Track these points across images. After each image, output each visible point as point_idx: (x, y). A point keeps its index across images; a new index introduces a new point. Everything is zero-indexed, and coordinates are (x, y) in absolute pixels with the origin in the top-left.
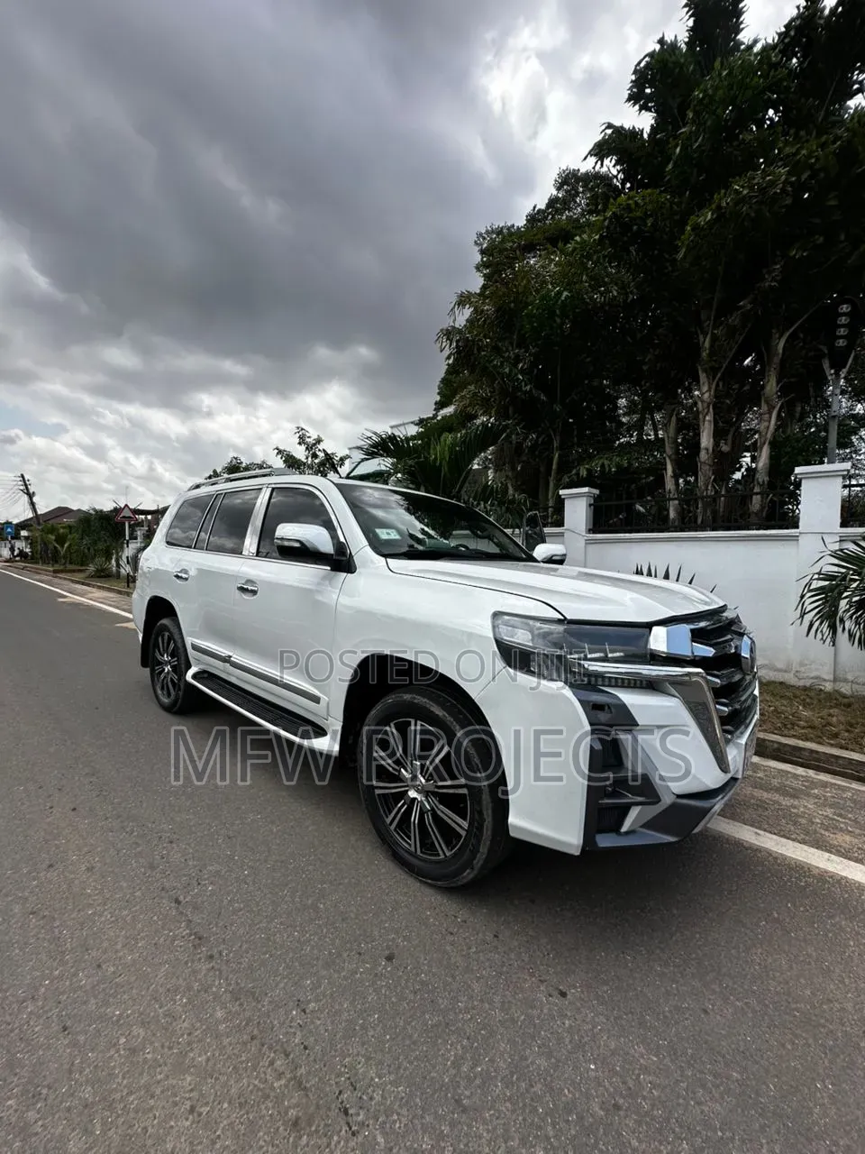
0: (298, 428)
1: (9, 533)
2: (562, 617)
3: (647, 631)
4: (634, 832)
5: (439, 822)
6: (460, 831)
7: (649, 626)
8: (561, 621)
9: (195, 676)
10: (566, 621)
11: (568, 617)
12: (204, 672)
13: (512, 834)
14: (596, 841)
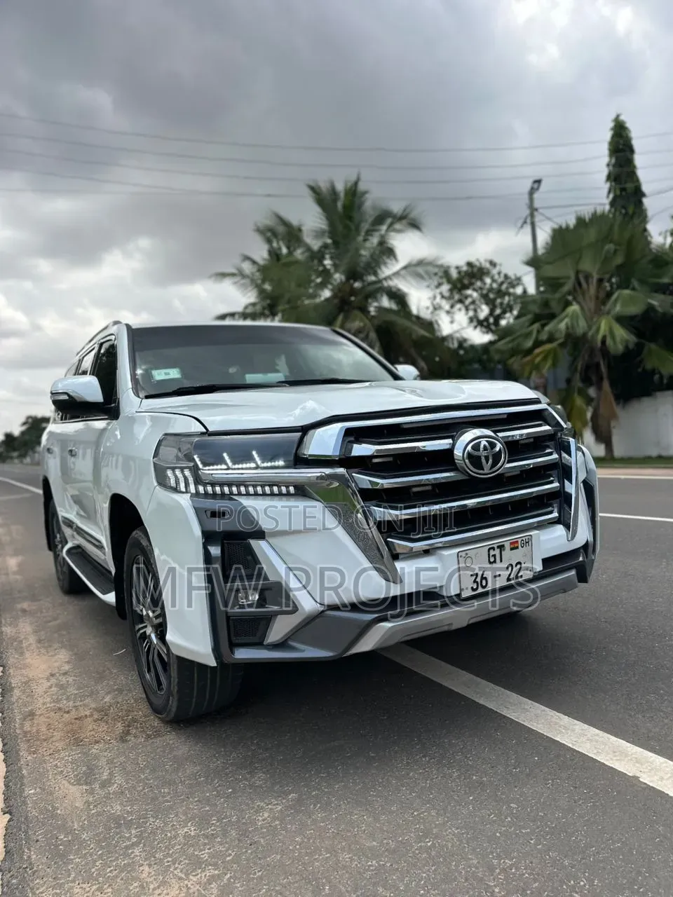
2: (205, 430)
3: (299, 434)
4: (282, 645)
5: (159, 655)
6: (166, 659)
7: (305, 430)
8: (202, 434)
9: (69, 552)
10: (208, 433)
11: (210, 430)
12: (78, 547)
13: (175, 651)
14: (233, 653)
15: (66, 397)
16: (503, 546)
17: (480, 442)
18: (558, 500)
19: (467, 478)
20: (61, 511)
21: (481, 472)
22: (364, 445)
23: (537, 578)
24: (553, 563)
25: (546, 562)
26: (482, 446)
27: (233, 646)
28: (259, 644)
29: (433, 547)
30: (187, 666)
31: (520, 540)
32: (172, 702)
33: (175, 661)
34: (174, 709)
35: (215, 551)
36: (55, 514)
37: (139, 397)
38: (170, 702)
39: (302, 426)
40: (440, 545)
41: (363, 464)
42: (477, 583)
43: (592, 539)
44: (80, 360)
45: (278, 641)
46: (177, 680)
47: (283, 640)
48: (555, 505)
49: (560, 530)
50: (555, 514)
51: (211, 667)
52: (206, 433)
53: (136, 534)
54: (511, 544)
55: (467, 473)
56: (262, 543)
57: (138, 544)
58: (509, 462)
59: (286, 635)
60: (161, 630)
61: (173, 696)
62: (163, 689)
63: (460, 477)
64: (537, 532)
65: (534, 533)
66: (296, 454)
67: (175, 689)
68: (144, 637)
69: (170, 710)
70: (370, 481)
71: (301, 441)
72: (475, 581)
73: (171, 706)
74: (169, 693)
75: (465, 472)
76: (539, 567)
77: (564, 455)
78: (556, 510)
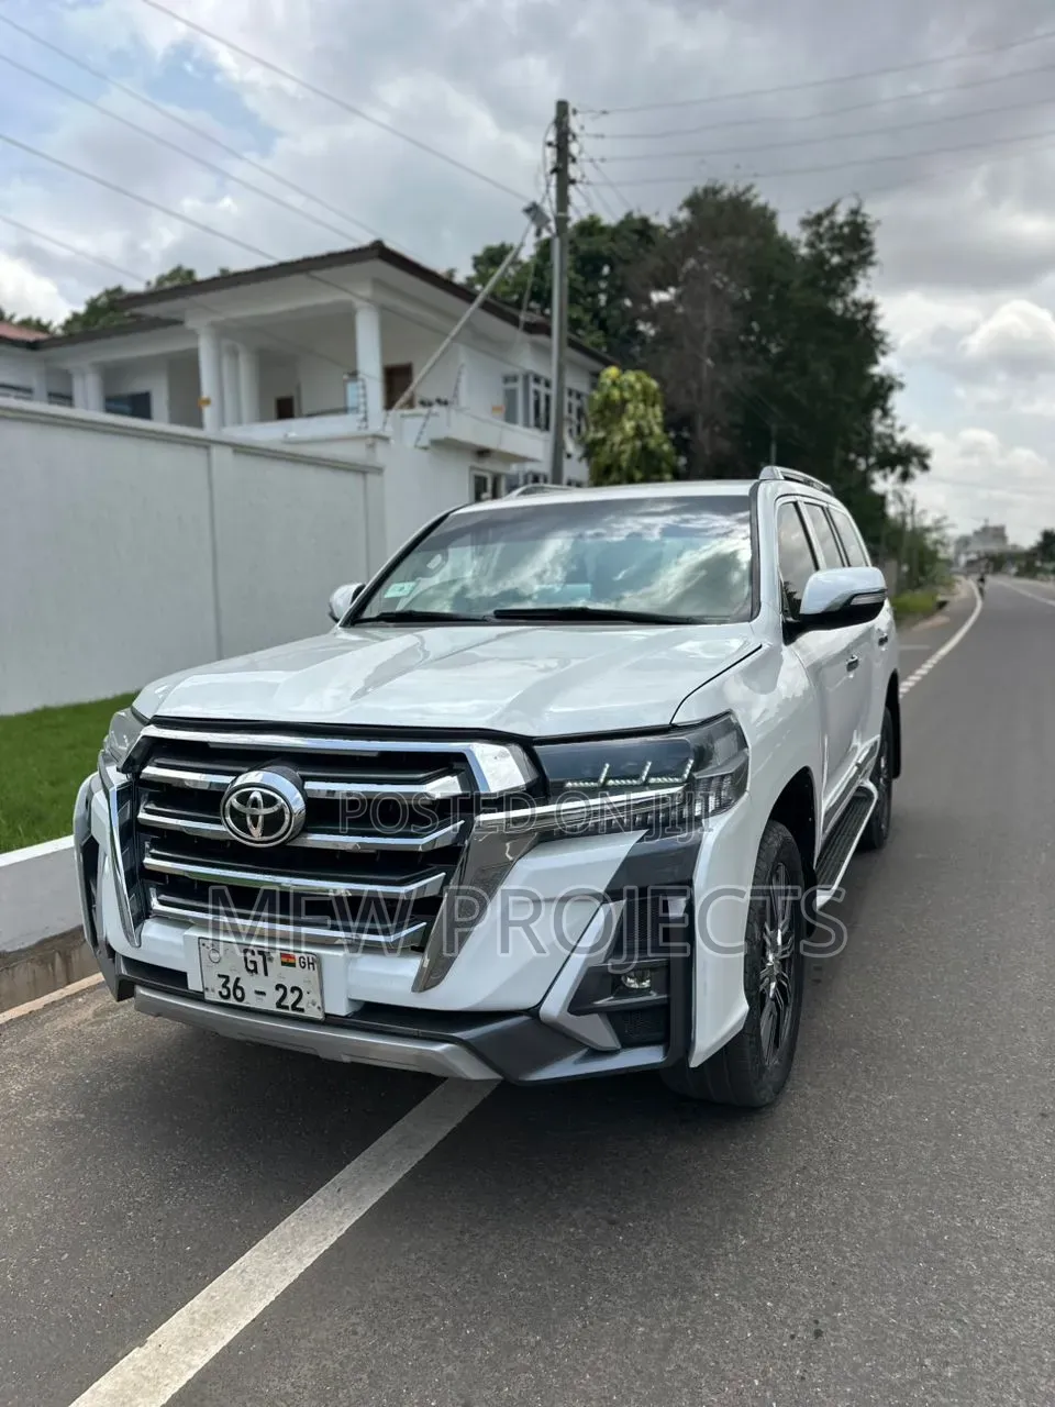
16: (269, 954)
21: (248, 836)
31: (297, 956)
42: (228, 990)
54: (282, 956)
65: (327, 952)
72: (224, 986)
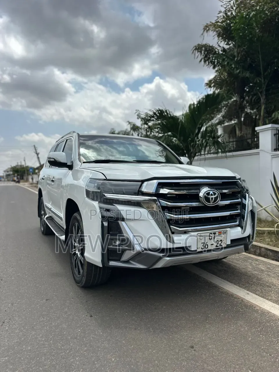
0: (136, 110)
1: (31, 172)
2: (105, 178)
3: (140, 183)
4: (127, 262)
5: (80, 261)
6: (83, 263)
7: (143, 181)
8: (105, 180)
9: (47, 218)
10: (106, 180)
11: (107, 178)
12: (51, 217)
13: (87, 260)
14: (109, 263)
15: (53, 160)
16: (215, 233)
17: (210, 192)
18: (239, 217)
19: (203, 205)
20: (45, 202)
21: (209, 204)
22: (165, 189)
23: (228, 247)
24: (235, 242)
25: (232, 241)
26: (210, 193)
27: (109, 260)
28: (118, 260)
29: (188, 231)
30: (91, 266)
31: (222, 231)
32: (84, 279)
33: (87, 263)
34: (84, 282)
35: (106, 224)
36: (42, 203)
37: (81, 162)
38: (83, 279)
39: (142, 180)
40: (191, 230)
41: (164, 197)
43: (252, 234)
44: (57, 145)
45: (126, 260)
46: (86, 271)
47: (128, 260)
48: (238, 219)
49: (239, 229)
50: (237, 223)
51: (100, 267)
52: (106, 179)
53: (76, 214)
54: (219, 232)
55: (204, 203)
56: (123, 223)
57: (76, 218)
58: (221, 201)
59: (129, 258)
60: (82, 251)
61: (84, 276)
62: (80, 274)
63: (201, 205)
64: (230, 229)
65: (228, 229)
66: (139, 190)
67: (85, 274)
68: (75, 254)
69: (83, 282)
70: (166, 203)
71: (141, 186)
73: (83, 281)
74: (83, 276)
75: (203, 203)
76: (229, 242)
77: (243, 200)
78: (238, 221)
